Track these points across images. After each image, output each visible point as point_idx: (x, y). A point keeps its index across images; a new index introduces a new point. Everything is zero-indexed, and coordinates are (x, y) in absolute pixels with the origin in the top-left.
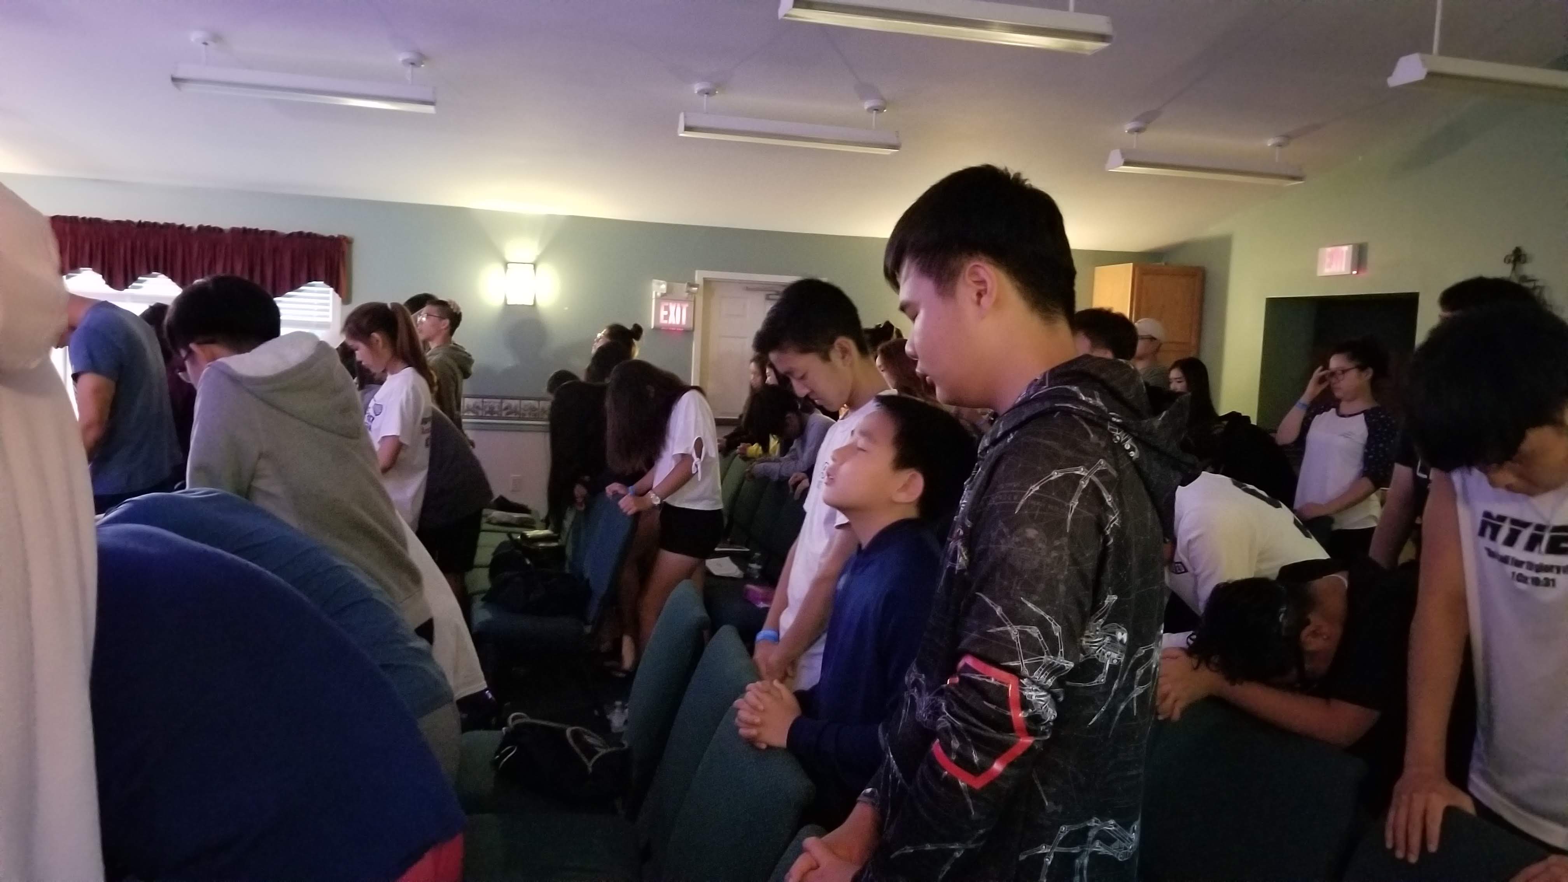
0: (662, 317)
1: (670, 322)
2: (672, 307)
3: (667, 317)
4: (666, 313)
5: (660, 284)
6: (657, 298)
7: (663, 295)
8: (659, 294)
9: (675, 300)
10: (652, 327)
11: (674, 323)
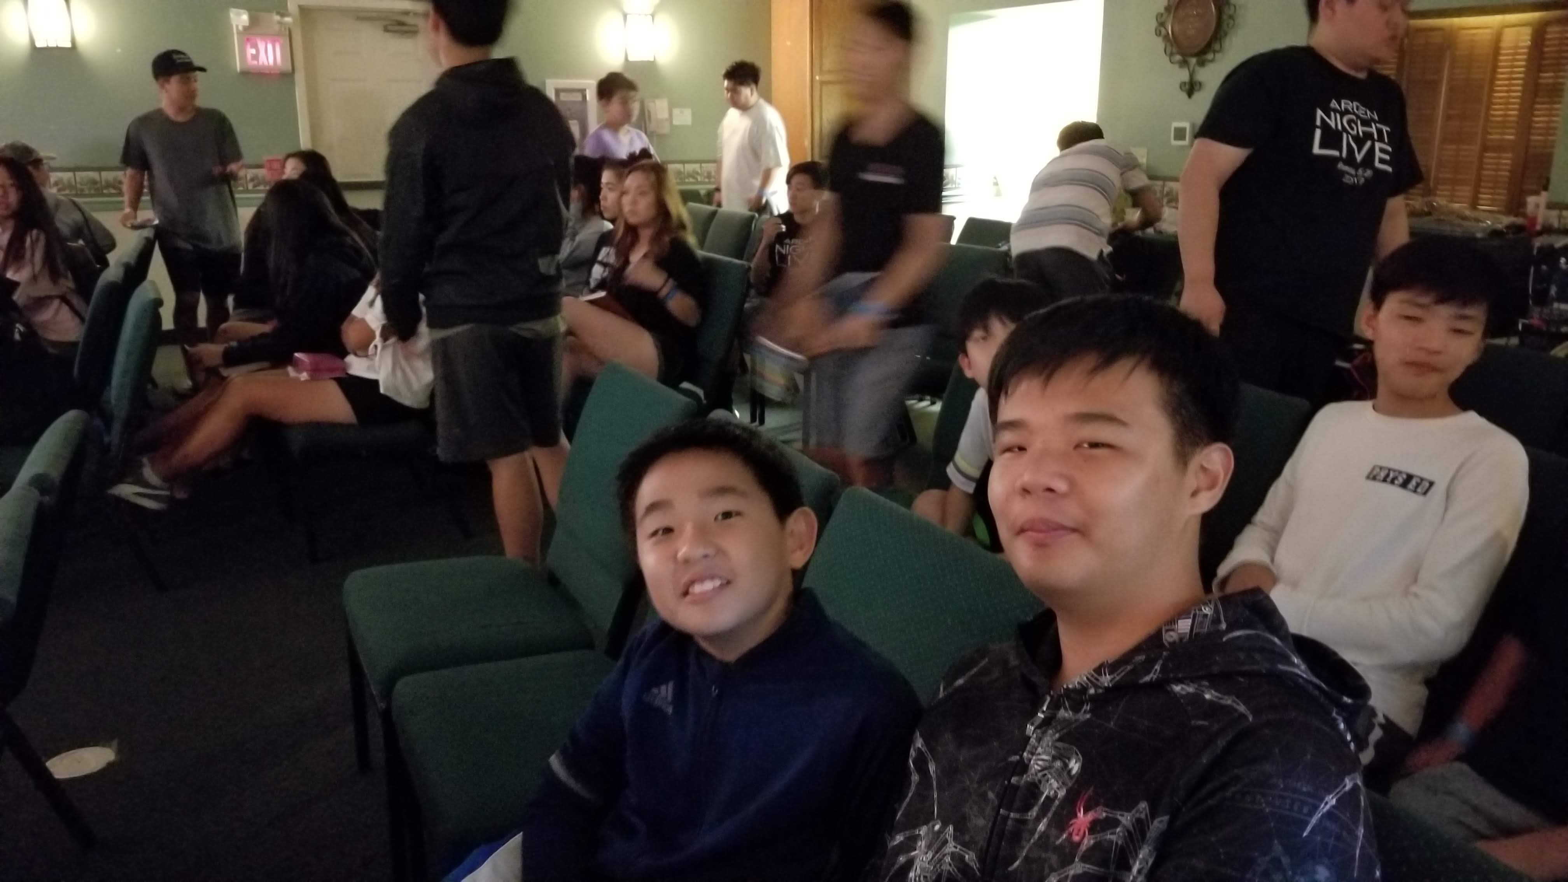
0: (249, 57)
1: (261, 63)
2: (261, 46)
3: (256, 57)
4: (253, 51)
5: (239, 15)
6: (239, 33)
7: (246, 29)
8: (240, 28)
9: (265, 36)
10: (238, 69)
11: (266, 63)
